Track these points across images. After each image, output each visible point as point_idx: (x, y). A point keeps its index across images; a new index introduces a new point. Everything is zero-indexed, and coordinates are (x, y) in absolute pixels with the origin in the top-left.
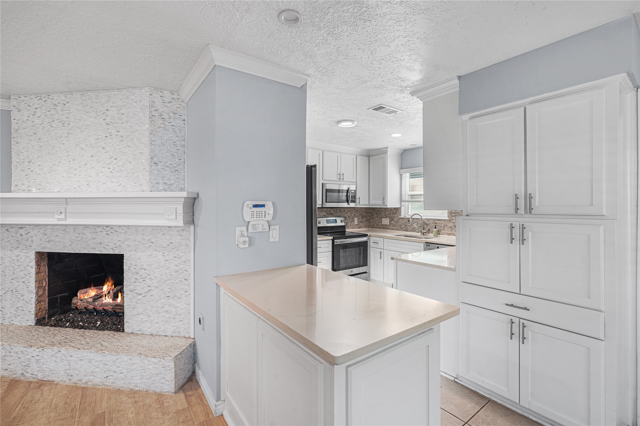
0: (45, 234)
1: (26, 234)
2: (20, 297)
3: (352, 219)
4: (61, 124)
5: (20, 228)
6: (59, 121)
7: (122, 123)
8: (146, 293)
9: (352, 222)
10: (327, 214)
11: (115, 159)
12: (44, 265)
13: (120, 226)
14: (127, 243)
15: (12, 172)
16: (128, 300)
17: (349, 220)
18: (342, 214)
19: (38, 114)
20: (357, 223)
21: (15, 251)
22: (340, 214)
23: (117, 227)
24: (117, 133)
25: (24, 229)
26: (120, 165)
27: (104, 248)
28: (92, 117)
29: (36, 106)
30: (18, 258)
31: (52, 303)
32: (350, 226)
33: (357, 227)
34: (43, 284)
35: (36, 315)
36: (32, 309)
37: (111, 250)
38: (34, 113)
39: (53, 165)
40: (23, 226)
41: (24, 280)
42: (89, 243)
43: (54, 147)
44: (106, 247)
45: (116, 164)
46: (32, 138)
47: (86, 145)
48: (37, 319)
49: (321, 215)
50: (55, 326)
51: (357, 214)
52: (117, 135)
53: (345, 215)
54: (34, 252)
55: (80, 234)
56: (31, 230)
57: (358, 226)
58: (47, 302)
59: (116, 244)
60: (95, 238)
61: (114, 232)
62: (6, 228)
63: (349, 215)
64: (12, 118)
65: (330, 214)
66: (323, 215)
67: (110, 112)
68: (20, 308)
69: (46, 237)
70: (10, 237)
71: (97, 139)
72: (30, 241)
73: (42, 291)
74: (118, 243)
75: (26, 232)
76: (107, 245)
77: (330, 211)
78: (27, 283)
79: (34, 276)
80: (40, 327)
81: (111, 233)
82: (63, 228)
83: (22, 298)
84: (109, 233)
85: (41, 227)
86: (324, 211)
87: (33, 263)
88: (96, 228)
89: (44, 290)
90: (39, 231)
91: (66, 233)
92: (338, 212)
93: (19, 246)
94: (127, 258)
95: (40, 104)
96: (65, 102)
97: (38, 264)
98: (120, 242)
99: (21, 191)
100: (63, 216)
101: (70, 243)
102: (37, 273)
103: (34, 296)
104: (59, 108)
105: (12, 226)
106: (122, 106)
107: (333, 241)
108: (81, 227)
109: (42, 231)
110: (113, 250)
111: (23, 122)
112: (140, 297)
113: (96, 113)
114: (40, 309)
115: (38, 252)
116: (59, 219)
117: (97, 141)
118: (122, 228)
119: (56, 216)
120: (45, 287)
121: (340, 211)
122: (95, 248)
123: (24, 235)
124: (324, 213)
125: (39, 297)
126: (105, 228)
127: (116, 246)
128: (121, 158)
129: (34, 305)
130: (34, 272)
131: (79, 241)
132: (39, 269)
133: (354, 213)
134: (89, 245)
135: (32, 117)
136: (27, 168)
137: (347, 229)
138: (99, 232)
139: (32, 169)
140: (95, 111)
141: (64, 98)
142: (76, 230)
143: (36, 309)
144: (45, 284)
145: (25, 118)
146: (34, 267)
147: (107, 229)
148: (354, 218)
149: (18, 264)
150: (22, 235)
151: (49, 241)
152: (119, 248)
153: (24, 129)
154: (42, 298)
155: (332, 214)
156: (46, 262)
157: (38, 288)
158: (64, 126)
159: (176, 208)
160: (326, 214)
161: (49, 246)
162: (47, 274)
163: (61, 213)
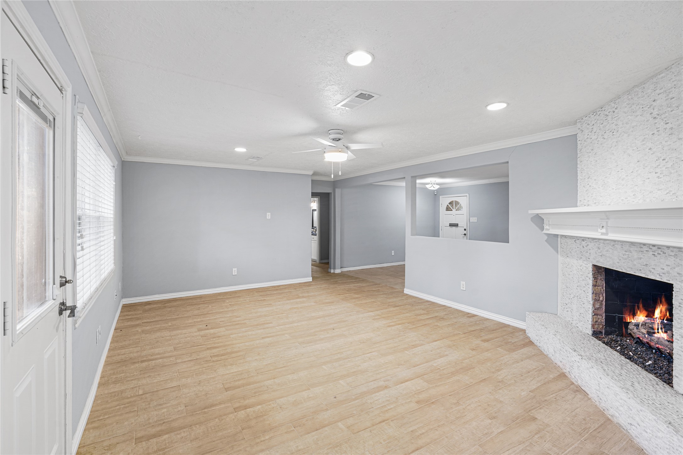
0: (599, 248)
1: (586, 247)
2: (582, 304)
4: (611, 132)
5: (582, 240)
6: (609, 131)
7: (672, 111)
11: (663, 160)
12: (601, 279)
13: (668, 247)
14: (677, 269)
15: (578, 189)
16: (678, 348)
19: (594, 130)
21: (579, 261)
23: (665, 248)
24: (666, 126)
25: (585, 241)
26: (670, 166)
27: (650, 271)
28: (638, 115)
29: (593, 123)
30: (581, 268)
31: (609, 321)
34: (600, 298)
35: (593, 326)
36: (589, 318)
37: (658, 276)
38: (592, 130)
39: (605, 178)
40: (585, 239)
41: (584, 289)
42: (635, 263)
43: (606, 159)
44: (653, 270)
45: (665, 165)
46: (590, 154)
47: (633, 150)
48: (594, 331)
50: (607, 344)
52: (665, 129)
54: (591, 264)
55: (626, 252)
56: (590, 243)
58: (604, 317)
59: (663, 269)
60: (641, 258)
61: (661, 253)
62: (575, 240)
64: (578, 140)
67: (658, 102)
68: (582, 315)
69: (599, 251)
70: (576, 247)
71: (643, 140)
72: (588, 253)
73: (598, 304)
74: (666, 269)
75: (586, 244)
76: (653, 268)
78: (586, 293)
79: (591, 287)
80: (595, 339)
81: (658, 254)
82: (613, 243)
83: (583, 305)
84: (656, 254)
85: (596, 240)
87: (591, 275)
88: (642, 246)
89: (601, 304)
90: (595, 245)
91: (615, 249)
93: (582, 256)
94: (678, 290)
95: (595, 119)
96: (614, 109)
97: (595, 278)
98: (669, 268)
99: (583, 205)
100: (604, 231)
101: (618, 260)
102: (594, 286)
103: (591, 307)
104: (609, 118)
105: (578, 238)
106: (672, 88)
108: (628, 243)
109: (597, 245)
110: (660, 276)
111: (585, 141)
113: (643, 109)
114: (596, 321)
115: (595, 265)
116: (602, 234)
117: (643, 143)
118: (671, 249)
119: (599, 230)
120: (602, 301)
122: (640, 270)
125: (596, 309)
126: (651, 247)
127: (663, 271)
128: (670, 157)
129: (590, 316)
130: (591, 284)
131: (626, 259)
132: (596, 282)
134: (635, 265)
135: (590, 134)
136: (587, 184)
138: (645, 252)
140: (641, 107)
141: (613, 105)
142: (623, 246)
143: (593, 320)
144: (602, 298)
145: (586, 137)
146: (591, 279)
147: (654, 248)
149: (581, 273)
150: (583, 247)
151: (601, 256)
152: (667, 274)
153: (585, 147)
154: (599, 312)
156: (603, 277)
157: (596, 300)
158: (614, 135)
162: (604, 289)
163: (603, 227)
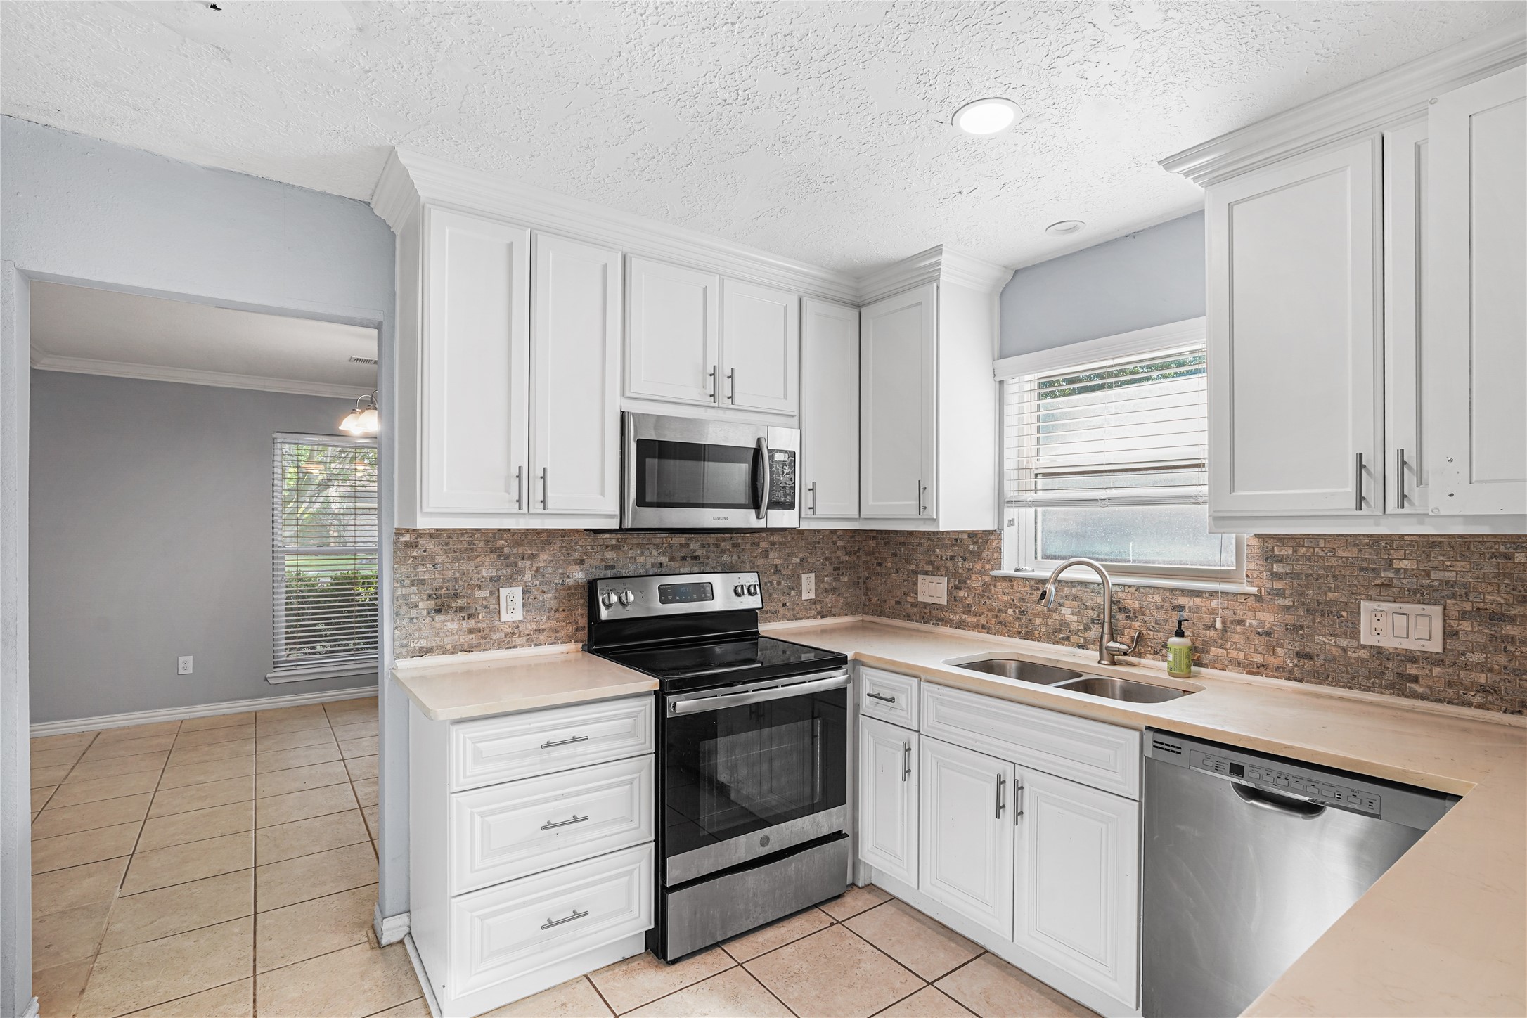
3: (789, 577)
9: (793, 593)
10: (672, 559)
17: (779, 583)
18: (745, 557)
20: (812, 596)
22: (735, 557)
32: (781, 610)
33: (814, 613)
49: (643, 565)
51: (812, 559)
53: (760, 562)
57: (818, 607)
63: (777, 562)
65: (684, 559)
66: (648, 566)
77: (687, 545)
86: (657, 547)
92: (723, 552)
107: (660, 699)
121: (735, 545)
124: (655, 553)
133: (801, 555)
137: (768, 620)
148: (799, 576)
155: (696, 558)
160: (664, 559)
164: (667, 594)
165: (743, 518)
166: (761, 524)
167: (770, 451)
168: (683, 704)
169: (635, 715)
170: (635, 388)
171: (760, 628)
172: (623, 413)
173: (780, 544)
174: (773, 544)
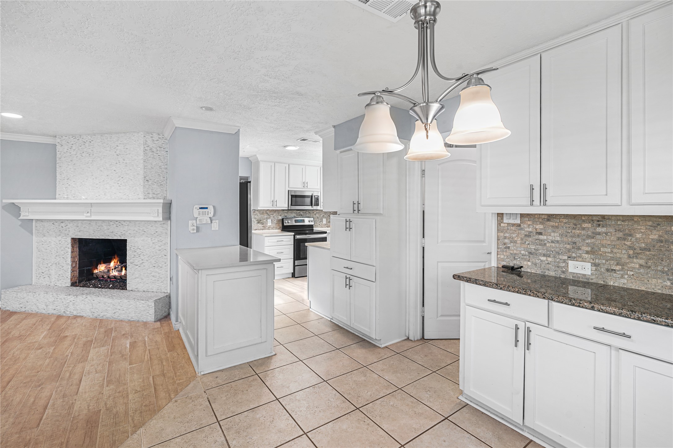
0: (78, 227)
1: (65, 226)
2: (61, 268)
3: (320, 219)
4: (88, 154)
5: (61, 222)
6: (87, 153)
7: (126, 155)
8: (141, 264)
9: (321, 222)
10: (297, 215)
11: (122, 178)
12: (76, 247)
13: (124, 221)
14: (129, 232)
15: (57, 186)
16: (129, 269)
17: (318, 220)
18: (311, 215)
19: (74, 148)
20: (325, 223)
21: (58, 238)
22: (309, 215)
23: (123, 222)
24: (124, 161)
25: (64, 223)
26: (125, 181)
27: (115, 235)
28: (107, 150)
29: (72, 143)
30: (60, 242)
31: (81, 273)
32: (319, 225)
33: (326, 226)
34: (75, 260)
35: (71, 279)
36: (69, 275)
37: (119, 237)
38: (71, 147)
39: (83, 181)
40: (63, 221)
41: (63, 257)
42: (105, 232)
43: (83, 170)
44: (116, 234)
45: (122, 181)
46: (70, 164)
47: (104, 169)
48: (72, 283)
49: (292, 216)
50: (83, 287)
51: (325, 216)
52: (123, 162)
53: (314, 216)
54: (70, 238)
55: (99, 226)
56: (69, 224)
57: (327, 225)
58: (78, 272)
59: (122, 233)
60: (109, 229)
61: (121, 225)
62: (53, 222)
63: (318, 216)
64: (57, 151)
65: (299, 215)
66: (293, 216)
67: (119, 147)
68: (61, 275)
69: (78, 228)
70: (55, 228)
71: (110, 165)
72: (67, 231)
73: (75, 264)
74: (123, 232)
75: (65, 225)
76: (116, 233)
77: (300, 213)
78: (65, 258)
79: (70, 253)
80: (74, 287)
81: (119, 225)
82: (89, 222)
83: (62, 268)
84: (118, 225)
85: (75, 222)
86: (294, 213)
87: (70, 246)
88: (110, 222)
89: (76, 264)
90: (73, 225)
91: (91, 226)
92: (307, 214)
93: (61, 234)
94: (129, 242)
95: (75, 141)
96: (91, 141)
97: (73, 246)
98: (125, 231)
99: (62, 198)
100: (89, 214)
101: (93, 232)
102: (72, 252)
103: (70, 267)
104: (87, 144)
105: (56, 221)
106: (127, 144)
107: (294, 236)
108: (100, 221)
109: (75, 225)
110: (120, 236)
111: (64, 153)
112: (137, 267)
113: (110, 148)
114: (73, 276)
115: (73, 238)
116: (87, 217)
117: (111, 166)
118: (126, 222)
119: (85, 214)
120: (77, 262)
121: (309, 213)
122: (109, 235)
123: (64, 227)
124: (294, 214)
125: (73, 268)
126: (115, 222)
127: (122, 234)
128: (125, 177)
129: (70, 273)
130: (70, 251)
131: (99, 231)
132: (73, 249)
133: (323, 215)
134: (105, 233)
135: (69, 150)
136: (66, 183)
137: (316, 227)
138: (111, 225)
139: (69, 184)
140: (110, 146)
141: (90, 138)
142: (97, 223)
143: (71, 276)
144: (77, 259)
145: (65, 150)
146: (70, 248)
147: (117, 223)
148: (322, 219)
149: (60, 246)
150: (62, 227)
151: (80, 231)
152: (124, 235)
153: (65, 157)
154: (75, 269)
155: (301, 215)
156: (78, 245)
157: (73, 262)
158: (90, 156)
159: (158, 210)
160: (296, 215)
161: (79, 234)
162: (78, 253)
163: (88, 212)
164: (296, 221)
165: (310, 208)
166: (313, 209)
167: (314, 196)
168: (298, 237)
169: (290, 238)
170: (291, 186)
171: (314, 229)
172: (288, 190)
173: (319, 212)
174: (317, 213)
